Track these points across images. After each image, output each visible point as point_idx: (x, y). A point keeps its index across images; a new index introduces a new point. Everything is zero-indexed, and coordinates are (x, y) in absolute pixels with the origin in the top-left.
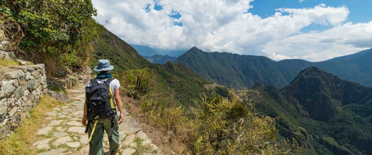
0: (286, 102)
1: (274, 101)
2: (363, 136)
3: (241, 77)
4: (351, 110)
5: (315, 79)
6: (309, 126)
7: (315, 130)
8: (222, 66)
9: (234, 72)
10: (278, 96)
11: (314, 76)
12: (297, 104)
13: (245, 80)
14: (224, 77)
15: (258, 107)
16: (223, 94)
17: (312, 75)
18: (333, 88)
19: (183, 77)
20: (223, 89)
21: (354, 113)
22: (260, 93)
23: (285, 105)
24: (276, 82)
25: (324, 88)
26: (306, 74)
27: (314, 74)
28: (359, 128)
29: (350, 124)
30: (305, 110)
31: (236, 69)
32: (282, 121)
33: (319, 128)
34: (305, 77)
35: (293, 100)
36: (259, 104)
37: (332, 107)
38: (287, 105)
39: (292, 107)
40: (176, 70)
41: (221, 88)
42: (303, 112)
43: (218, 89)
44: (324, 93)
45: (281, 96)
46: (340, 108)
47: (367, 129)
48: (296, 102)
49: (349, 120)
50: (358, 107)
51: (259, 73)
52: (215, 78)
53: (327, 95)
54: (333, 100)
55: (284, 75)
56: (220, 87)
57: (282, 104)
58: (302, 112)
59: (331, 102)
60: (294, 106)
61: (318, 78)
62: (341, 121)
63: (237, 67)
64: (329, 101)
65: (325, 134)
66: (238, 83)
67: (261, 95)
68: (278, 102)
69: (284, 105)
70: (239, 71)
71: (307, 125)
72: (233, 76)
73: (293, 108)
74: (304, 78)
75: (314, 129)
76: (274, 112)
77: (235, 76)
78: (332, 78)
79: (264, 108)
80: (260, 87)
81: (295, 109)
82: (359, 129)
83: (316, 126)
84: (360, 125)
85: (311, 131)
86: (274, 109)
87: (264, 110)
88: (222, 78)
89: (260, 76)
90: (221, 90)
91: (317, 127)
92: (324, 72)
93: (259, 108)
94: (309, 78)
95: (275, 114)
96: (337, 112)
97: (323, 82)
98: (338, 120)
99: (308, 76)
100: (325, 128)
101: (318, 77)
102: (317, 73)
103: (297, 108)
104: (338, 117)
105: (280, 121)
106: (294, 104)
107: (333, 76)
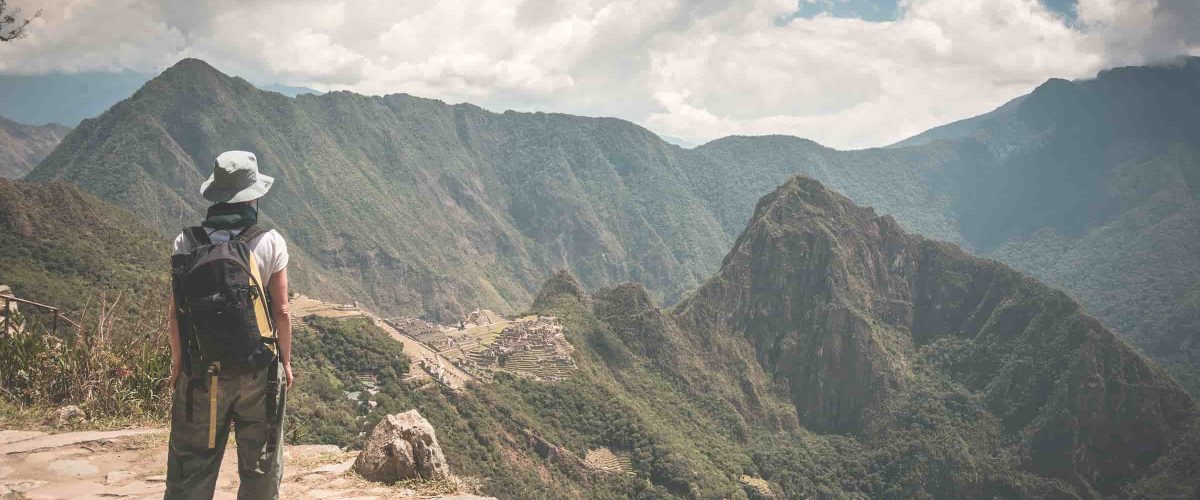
0: (699, 363)
1: (642, 370)
2: (969, 469)
3: (504, 247)
4: (938, 366)
5: (810, 238)
6: (791, 467)
7: (816, 482)
8: (381, 182)
9: (461, 215)
10: (661, 339)
11: (807, 224)
12: (746, 367)
13: (526, 263)
14: (397, 255)
15: (552, 405)
16: (349, 354)
17: (800, 219)
18: (879, 273)
19: (81, 273)
20: (350, 330)
21: (947, 378)
22: (564, 332)
23: (695, 380)
24: (688, 262)
25: (845, 279)
26: (778, 218)
27: (808, 212)
28: (961, 439)
29: (932, 427)
30: (780, 394)
31: (471, 200)
32: (661, 463)
33: (832, 471)
34: (775, 230)
35: (729, 353)
36: (554, 393)
37: (876, 363)
38: (704, 378)
39: (725, 386)
40: (29, 230)
41: (335, 321)
42: (773, 405)
43: (319, 328)
44: (847, 303)
45: (674, 334)
46: (902, 366)
47: (981, 438)
48: (741, 362)
49: (931, 411)
50: (959, 351)
51: (601, 218)
52: (337, 264)
53: (858, 312)
54: (877, 332)
55: (725, 223)
56: (331, 314)
57: (682, 378)
58: (768, 403)
59: (871, 342)
60: (737, 382)
61: (822, 232)
62: (905, 422)
63: (478, 183)
64: (867, 339)
65: (851, 489)
66: (484, 282)
67: (570, 341)
68: (662, 369)
69: (689, 380)
70: (487, 208)
71: (785, 463)
72: (454, 242)
73: (728, 391)
74: (768, 234)
75: (812, 478)
76: (625, 420)
77: (464, 241)
78: (875, 231)
79: (580, 408)
80: (574, 299)
81: (741, 395)
82: (960, 442)
83: (822, 462)
84: (963, 424)
85: (802, 489)
86: (627, 409)
87: (580, 420)
88: (387, 260)
89: (605, 236)
90: (333, 332)
91: (826, 464)
92: (845, 203)
93: (553, 410)
94: (787, 234)
95: (632, 431)
96: (894, 384)
97: (844, 252)
98: (899, 417)
99: (786, 226)
100: (854, 465)
101: (823, 226)
102: (818, 210)
103: (746, 387)
104: (897, 404)
105: (652, 463)
106: (736, 369)
107: (877, 220)
